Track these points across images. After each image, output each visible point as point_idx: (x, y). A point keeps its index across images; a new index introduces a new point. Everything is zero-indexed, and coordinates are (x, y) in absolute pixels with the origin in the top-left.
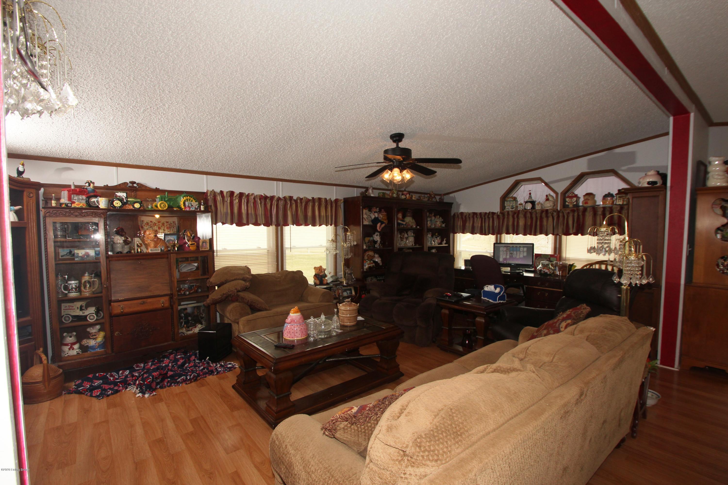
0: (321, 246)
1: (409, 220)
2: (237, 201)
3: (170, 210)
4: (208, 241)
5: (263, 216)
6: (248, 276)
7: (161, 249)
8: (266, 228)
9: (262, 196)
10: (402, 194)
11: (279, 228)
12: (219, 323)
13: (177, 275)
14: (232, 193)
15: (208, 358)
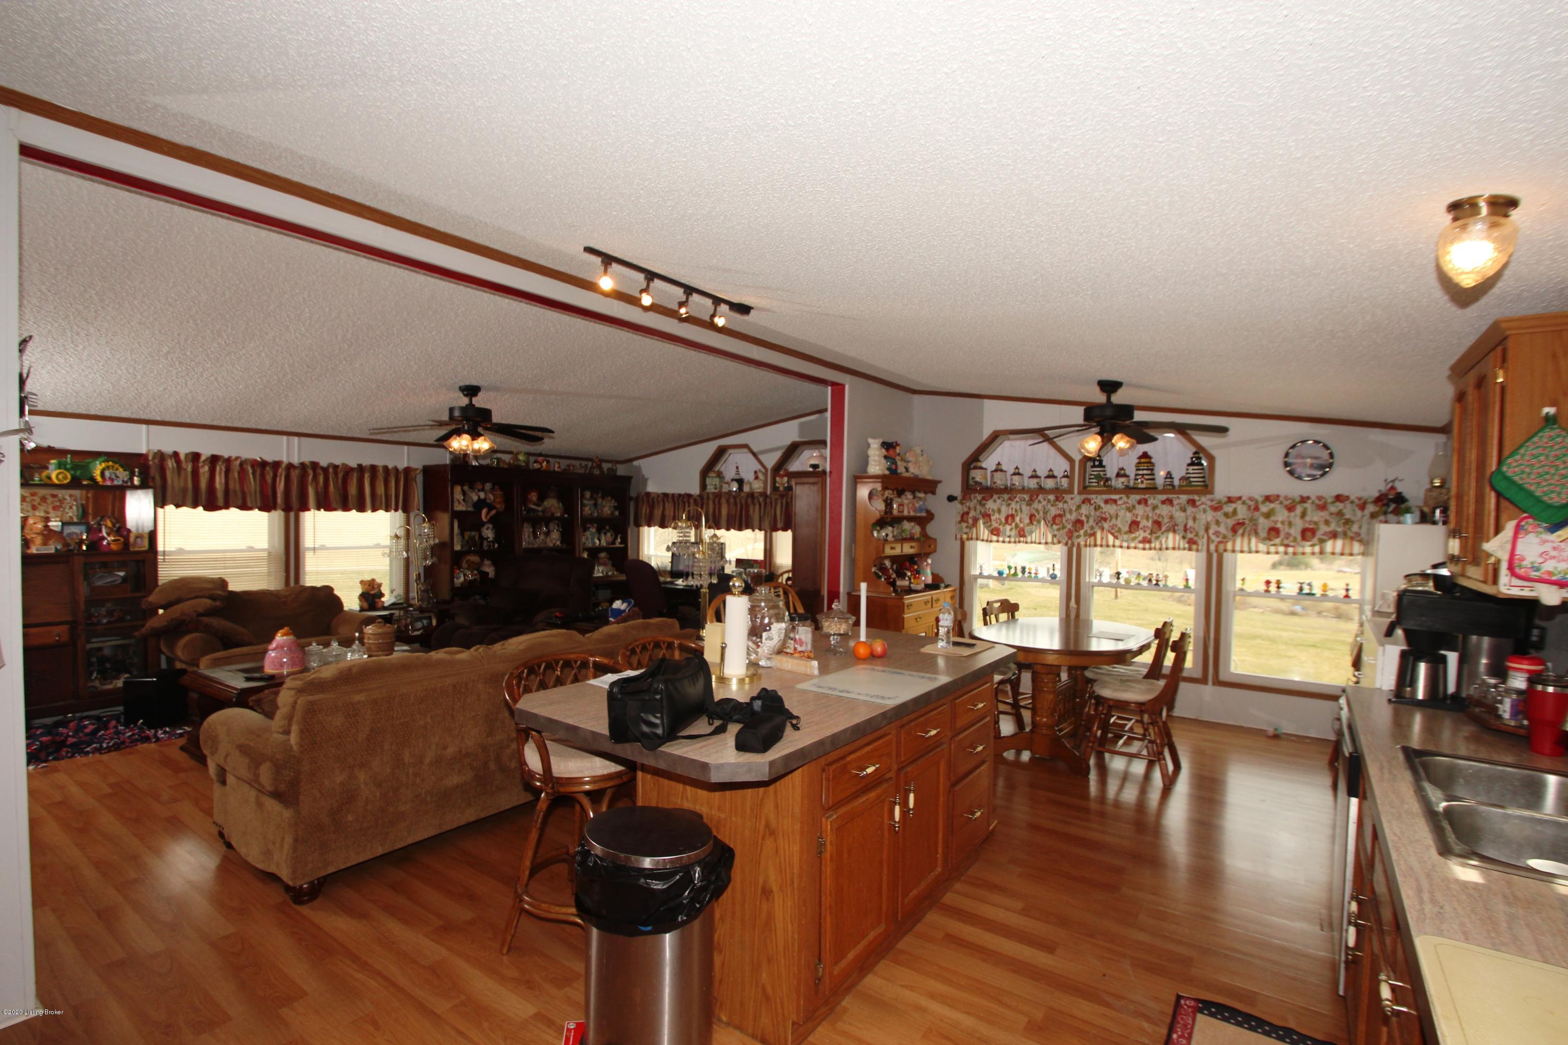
0: (378, 546)
1: (553, 505)
2: (206, 468)
3: (75, 483)
4: (147, 536)
5: (258, 495)
6: (220, 592)
7: (56, 548)
8: (265, 515)
9: (256, 460)
10: (536, 462)
11: (292, 514)
12: (164, 670)
13: (83, 590)
14: (195, 456)
15: (141, 721)
